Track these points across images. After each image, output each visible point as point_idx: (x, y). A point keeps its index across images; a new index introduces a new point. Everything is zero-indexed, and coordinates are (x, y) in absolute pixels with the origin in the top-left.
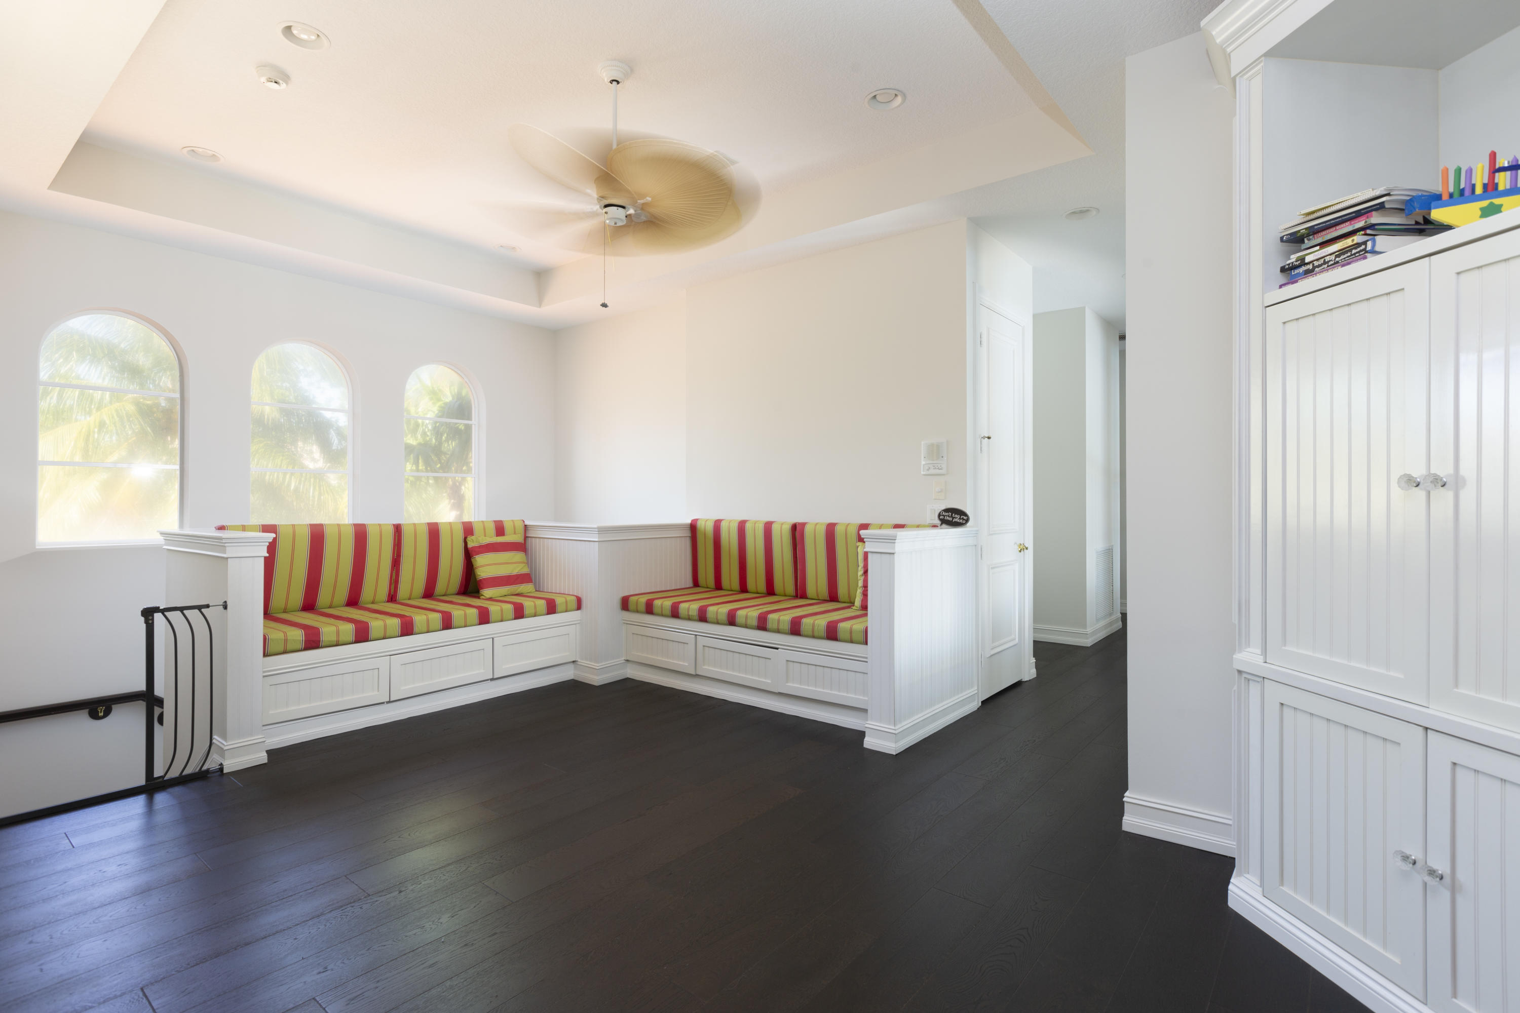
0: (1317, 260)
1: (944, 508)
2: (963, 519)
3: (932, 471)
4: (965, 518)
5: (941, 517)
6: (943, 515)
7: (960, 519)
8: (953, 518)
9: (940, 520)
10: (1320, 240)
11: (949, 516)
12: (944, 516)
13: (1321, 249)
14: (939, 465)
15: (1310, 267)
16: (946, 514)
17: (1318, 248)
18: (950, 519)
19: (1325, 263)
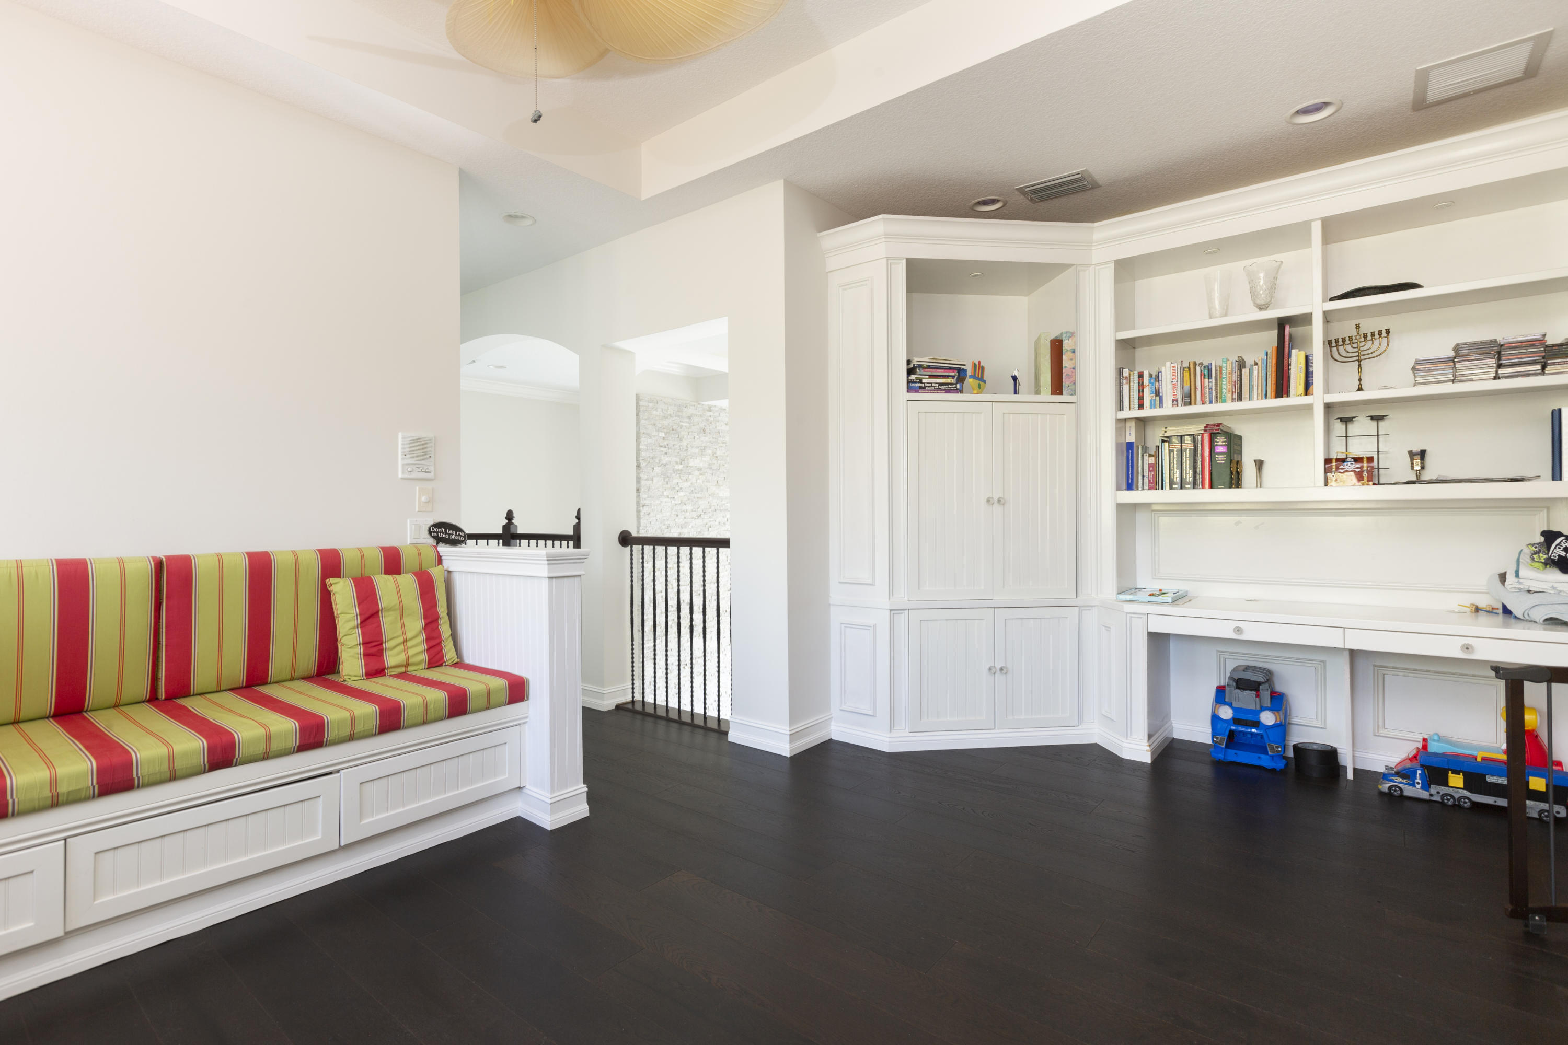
0: (928, 383)
1: (432, 523)
2: (459, 535)
3: (415, 475)
4: (461, 534)
5: (434, 534)
6: (434, 532)
7: (456, 535)
8: (449, 535)
9: (434, 537)
10: (930, 373)
11: (442, 532)
12: (437, 533)
13: (929, 378)
14: (426, 468)
15: (923, 385)
16: (439, 530)
17: (928, 377)
18: (446, 536)
19: (932, 386)
